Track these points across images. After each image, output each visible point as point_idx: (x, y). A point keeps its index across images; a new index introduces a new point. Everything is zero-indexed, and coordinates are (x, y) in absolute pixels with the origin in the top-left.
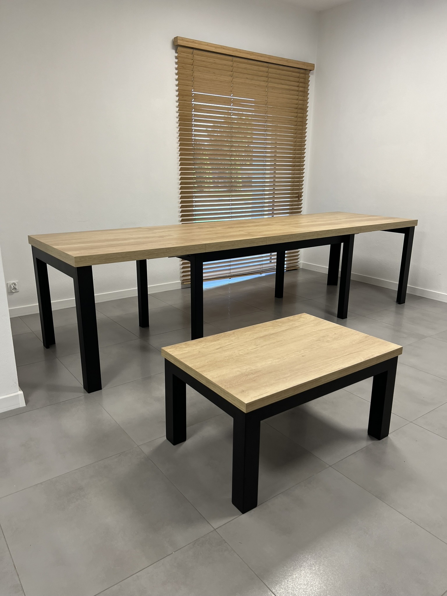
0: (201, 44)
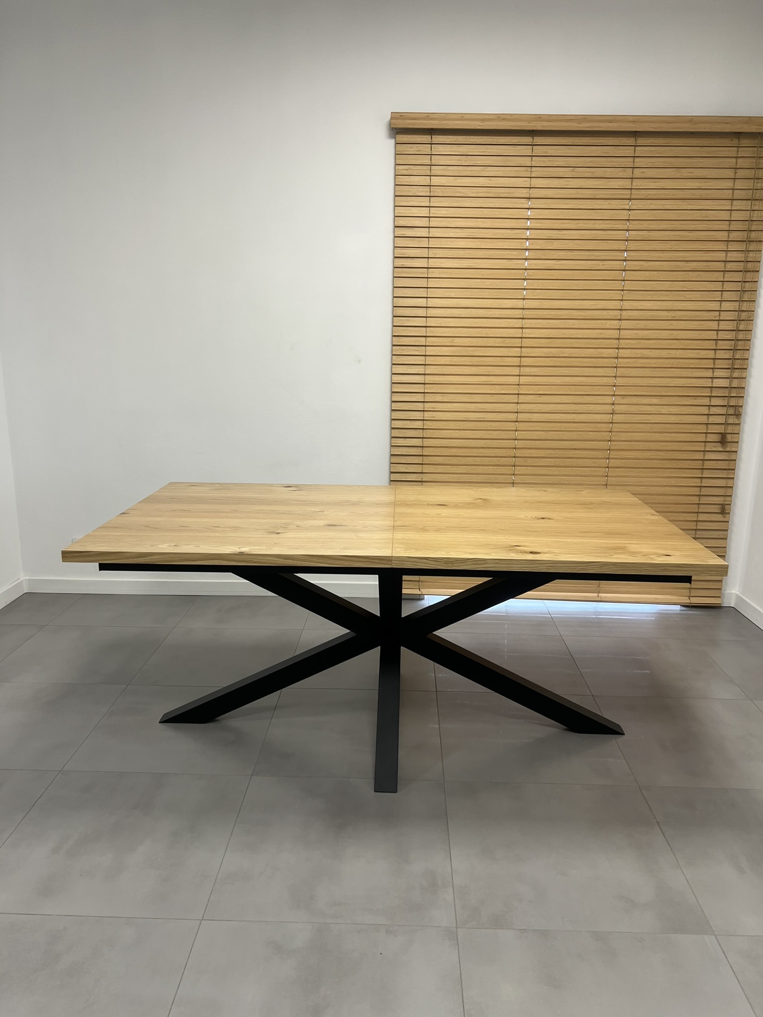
0: (448, 120)
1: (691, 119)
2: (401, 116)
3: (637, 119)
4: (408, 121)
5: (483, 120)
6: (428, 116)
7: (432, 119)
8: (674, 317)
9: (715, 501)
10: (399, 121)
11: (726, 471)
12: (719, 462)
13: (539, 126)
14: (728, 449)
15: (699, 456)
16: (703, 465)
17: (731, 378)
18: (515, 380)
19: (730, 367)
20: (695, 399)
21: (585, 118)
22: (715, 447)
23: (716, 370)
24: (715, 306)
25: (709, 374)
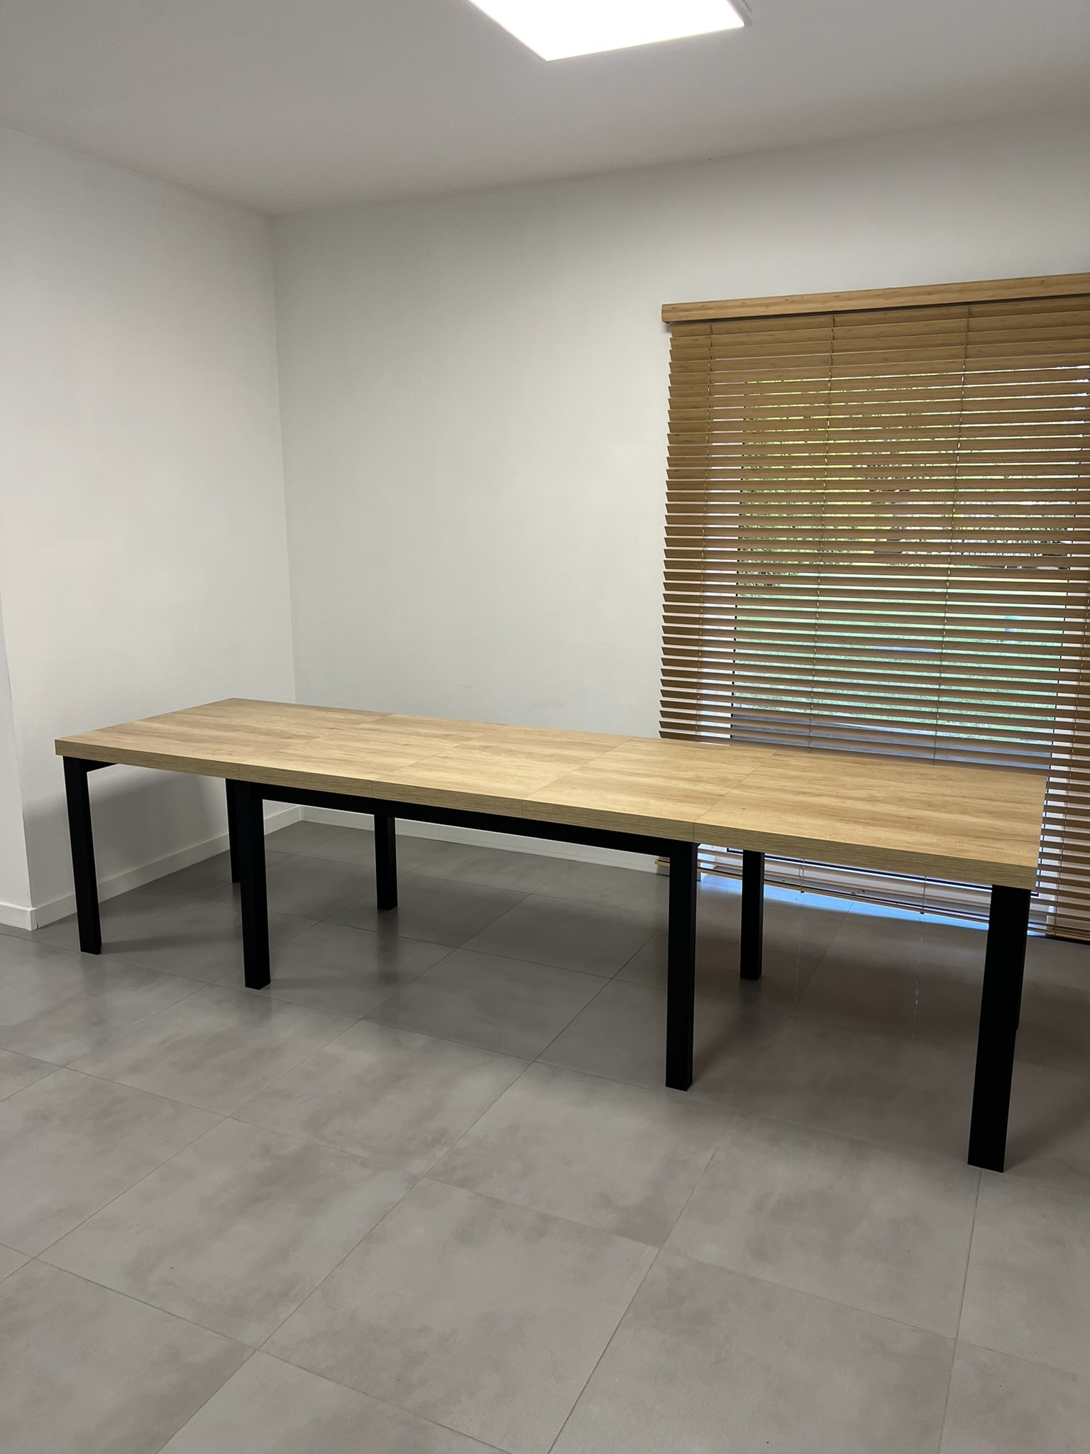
0: (726, 307)
1: (1043, 281)
2: (673, 308)
3: (964, 287)
4: (680, 313)
5: (767, 305)
6: (704, 306)
7: (708, 309)
10: (671, 314)
13: (838, 306)
21: (895, 292)
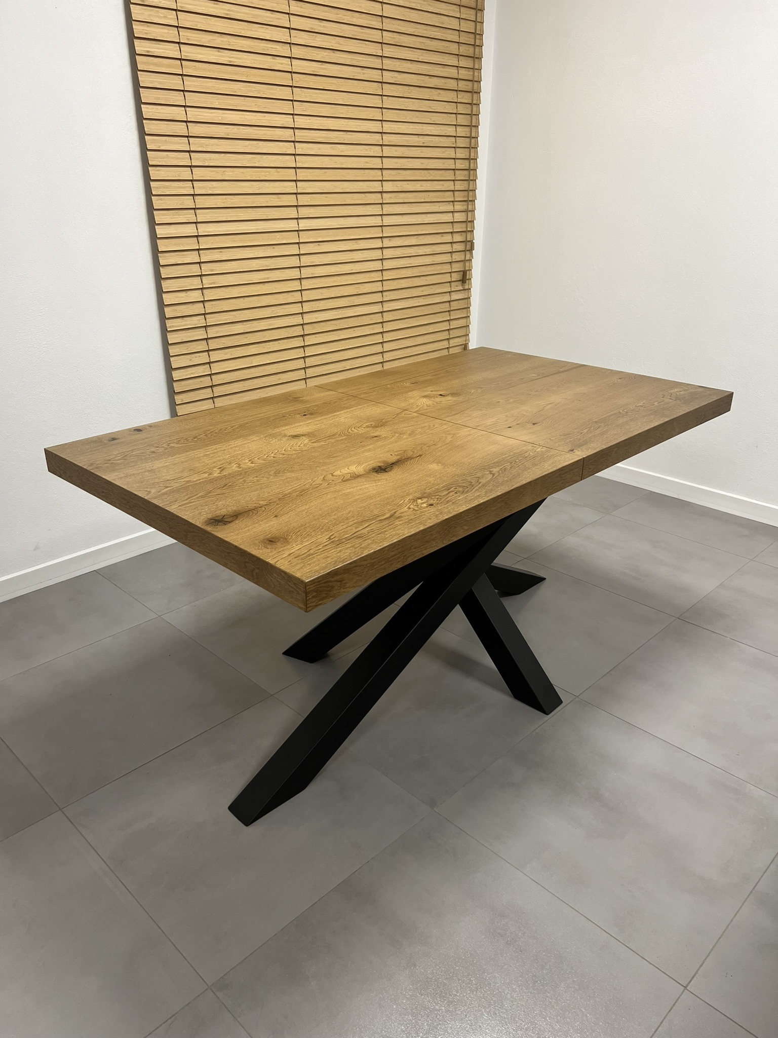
8: (424, 143)
9: (459, 342)
11: (464, 310)
12: (460, 301)
14: (466, 287)
15: (447, 298)
16: (450, 307)
17: (466, 211)
18: (292, 225)
19: (466, 199)
20: (442, 236)
22: (457, 286)
23: (455, 203)
24: (451, 131)
25: (450, 207)
